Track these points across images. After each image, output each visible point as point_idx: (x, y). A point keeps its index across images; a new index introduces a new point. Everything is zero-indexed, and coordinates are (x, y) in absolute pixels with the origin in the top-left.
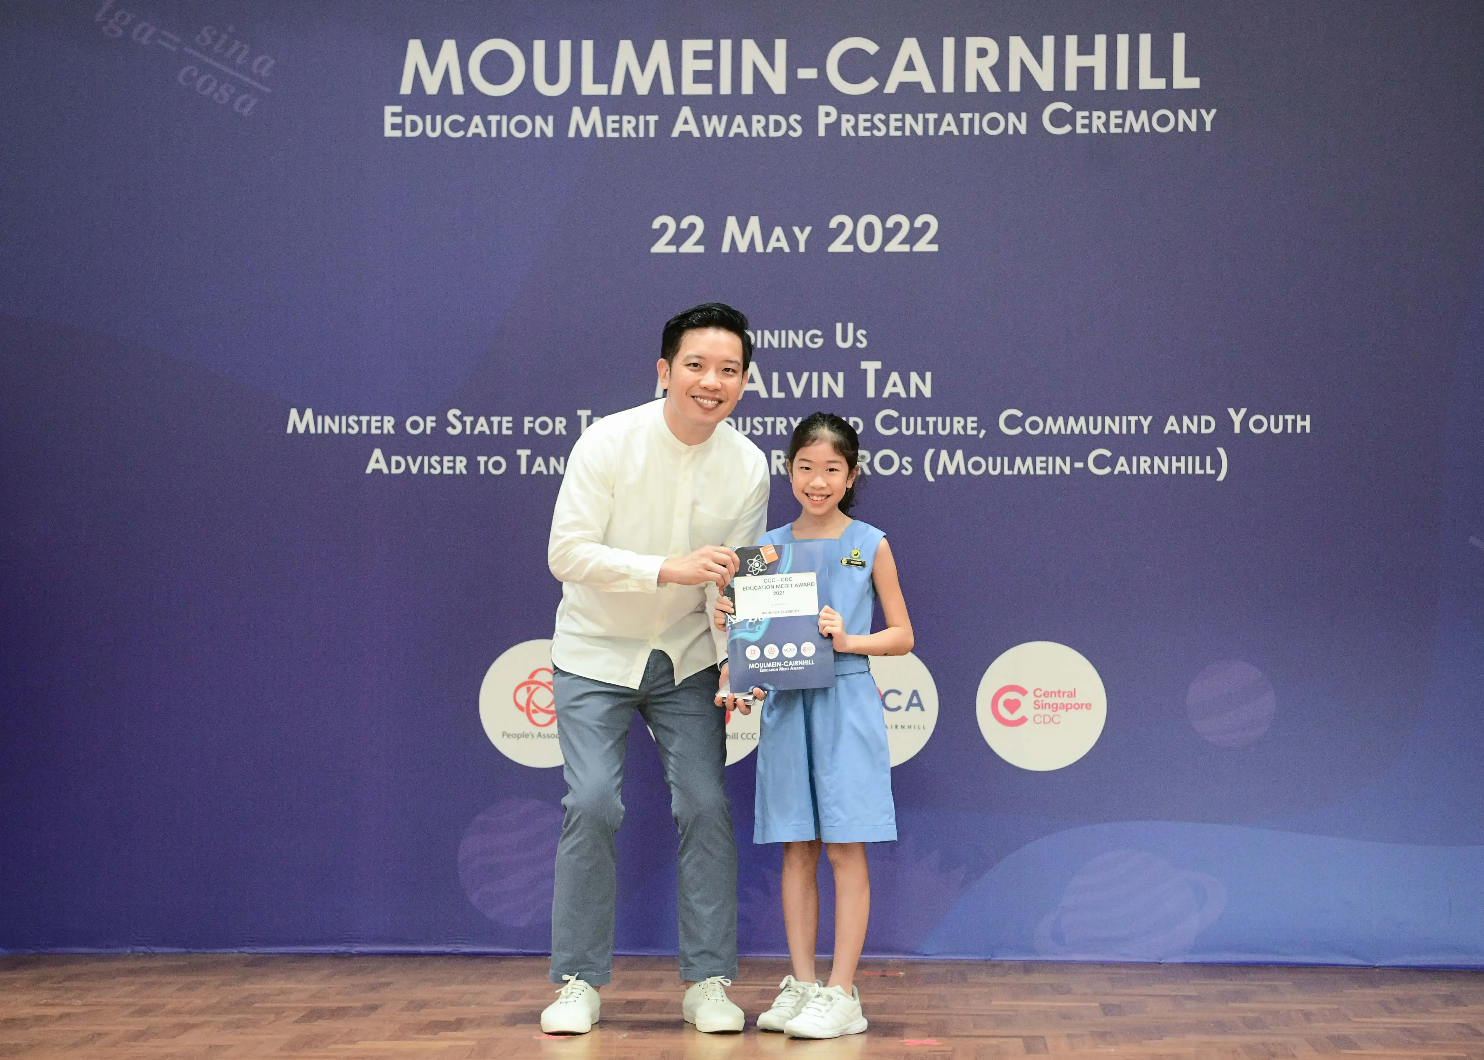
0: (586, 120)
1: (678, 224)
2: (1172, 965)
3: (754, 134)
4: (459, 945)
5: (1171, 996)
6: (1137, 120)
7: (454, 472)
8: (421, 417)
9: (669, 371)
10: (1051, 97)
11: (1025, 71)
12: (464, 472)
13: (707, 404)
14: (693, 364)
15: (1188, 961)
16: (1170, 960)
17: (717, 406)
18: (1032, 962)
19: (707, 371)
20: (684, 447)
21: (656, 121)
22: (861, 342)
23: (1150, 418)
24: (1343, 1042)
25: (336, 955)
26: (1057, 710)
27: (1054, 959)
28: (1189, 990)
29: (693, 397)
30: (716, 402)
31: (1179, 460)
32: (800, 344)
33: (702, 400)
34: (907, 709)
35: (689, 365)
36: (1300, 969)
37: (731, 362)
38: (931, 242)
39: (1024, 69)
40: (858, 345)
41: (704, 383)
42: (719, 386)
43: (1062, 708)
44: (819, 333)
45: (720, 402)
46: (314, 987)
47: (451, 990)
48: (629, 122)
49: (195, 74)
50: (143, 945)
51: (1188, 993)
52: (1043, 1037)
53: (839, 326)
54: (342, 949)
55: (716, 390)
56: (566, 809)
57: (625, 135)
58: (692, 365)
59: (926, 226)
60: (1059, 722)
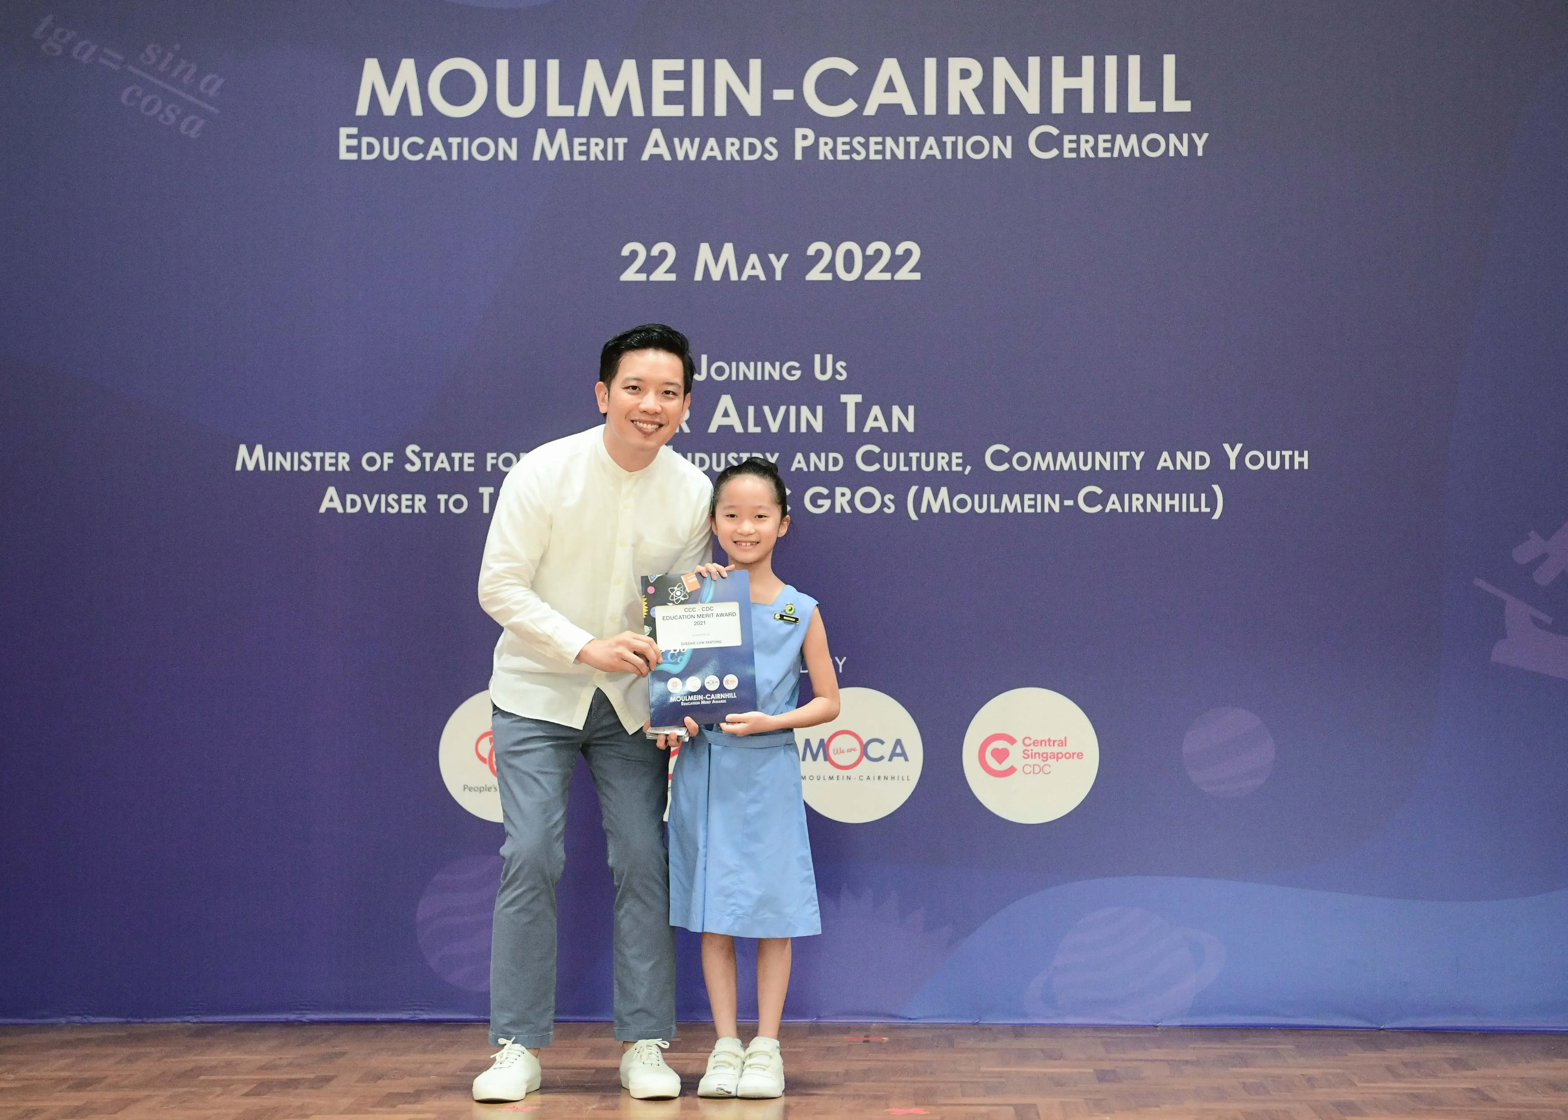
0: (552, 143)
1: (649, 251)
2: (1169, 1028)
3: (728, 158)
4: (418, 1012)
5: (1167, 1061)
6: (1126, 144)
7: (413, 510)
8: (378, 453)
9: (607, 395)
10: (1037, 120)
11: (1010, 93)
12: (424, 511)
13: (647, 429)
14: (632, 386)
15: (1186, 1024)
16: (1164, 1024)
17: (657, 430)
18: (1023, 1025)
19: (646, 393)
20: (624, 473)
21: (625, 144)
22: (841, 375)
23: (1142, 454)
24: (1348, 1107)
25: (287, 1024)
26: (1047, 760)
27: (1045, 1023)
28: (1188, 1054)
29: (633, 421)
30: (656, 425)
31: (1172, 498)
32: (777, 377)
33: (641, 424)
34: (890, 760)
35: (628, 388)
36: (1303, 1032)
37: (672, 384)
38: (913, 271)
39: (1009, 92)
40: (838, 377)
41: (643, 406)
42: (659, 409)
43: (1052, 757)
44: (797, 365)
45: (661, 426)
46: (264, 1059)
47: (412, 1059)
48: (597, 144)
49: (139, 94)
50: (79, 1015)
51: (1188, 1058)
52: (1035, 1105)
53: (817, 357)
54: (292, 1017)
55: (656, 414)
56: (505, 859)
57: (592, 158)
58: (631, 388)
59: (908, 253)
60: (1050, 772)
